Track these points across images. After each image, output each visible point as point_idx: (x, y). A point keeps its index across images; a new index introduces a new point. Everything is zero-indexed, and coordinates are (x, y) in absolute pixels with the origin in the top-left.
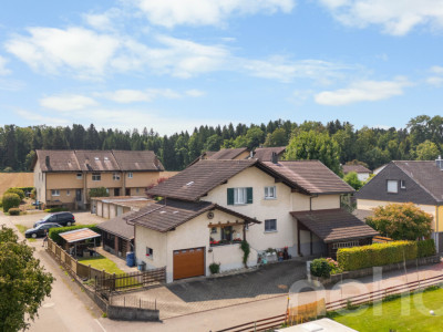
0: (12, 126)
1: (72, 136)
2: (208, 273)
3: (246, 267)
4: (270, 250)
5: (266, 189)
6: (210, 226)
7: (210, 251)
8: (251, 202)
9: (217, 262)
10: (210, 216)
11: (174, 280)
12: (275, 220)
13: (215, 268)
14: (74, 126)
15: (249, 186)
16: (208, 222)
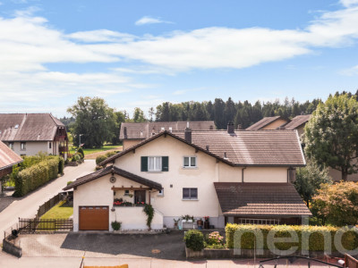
0: (167, 104)
1: (214, 108)
2: (111, 229)
3: (150, 229)
4: (187, 218)
5: (186, 159)
6: (113, 188)
7: (113, 210)
8: (167, 170)
9: (118, 221)
10: (113, 180)
11: (80, 230)
12: (196, 189)
13: (117, 225)
14: (216, 100)
15: (165, 155)
16: (112, 185)
